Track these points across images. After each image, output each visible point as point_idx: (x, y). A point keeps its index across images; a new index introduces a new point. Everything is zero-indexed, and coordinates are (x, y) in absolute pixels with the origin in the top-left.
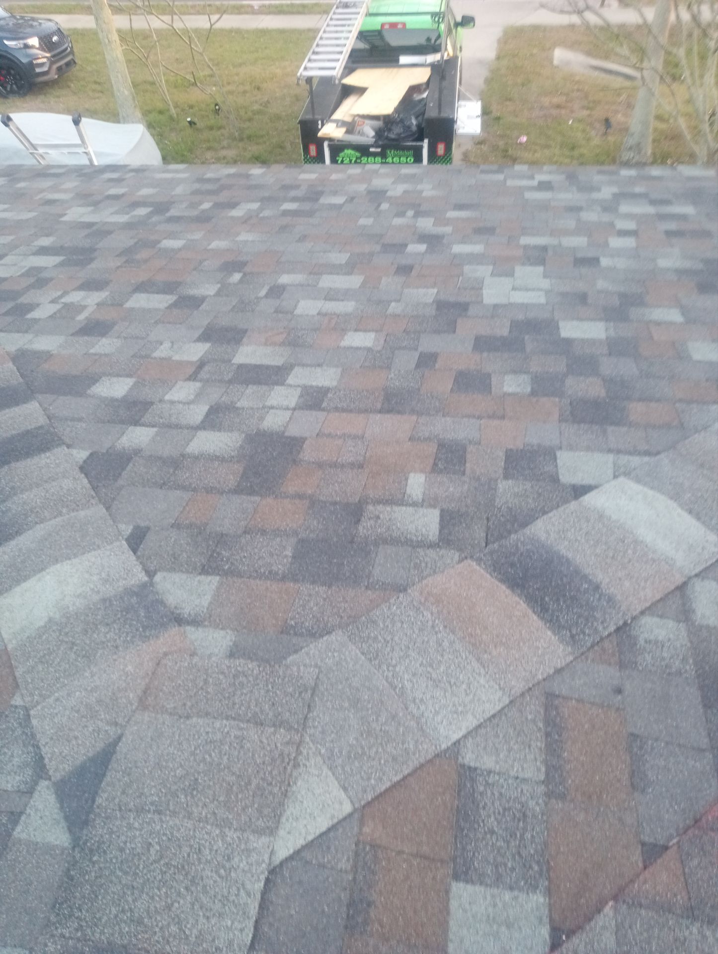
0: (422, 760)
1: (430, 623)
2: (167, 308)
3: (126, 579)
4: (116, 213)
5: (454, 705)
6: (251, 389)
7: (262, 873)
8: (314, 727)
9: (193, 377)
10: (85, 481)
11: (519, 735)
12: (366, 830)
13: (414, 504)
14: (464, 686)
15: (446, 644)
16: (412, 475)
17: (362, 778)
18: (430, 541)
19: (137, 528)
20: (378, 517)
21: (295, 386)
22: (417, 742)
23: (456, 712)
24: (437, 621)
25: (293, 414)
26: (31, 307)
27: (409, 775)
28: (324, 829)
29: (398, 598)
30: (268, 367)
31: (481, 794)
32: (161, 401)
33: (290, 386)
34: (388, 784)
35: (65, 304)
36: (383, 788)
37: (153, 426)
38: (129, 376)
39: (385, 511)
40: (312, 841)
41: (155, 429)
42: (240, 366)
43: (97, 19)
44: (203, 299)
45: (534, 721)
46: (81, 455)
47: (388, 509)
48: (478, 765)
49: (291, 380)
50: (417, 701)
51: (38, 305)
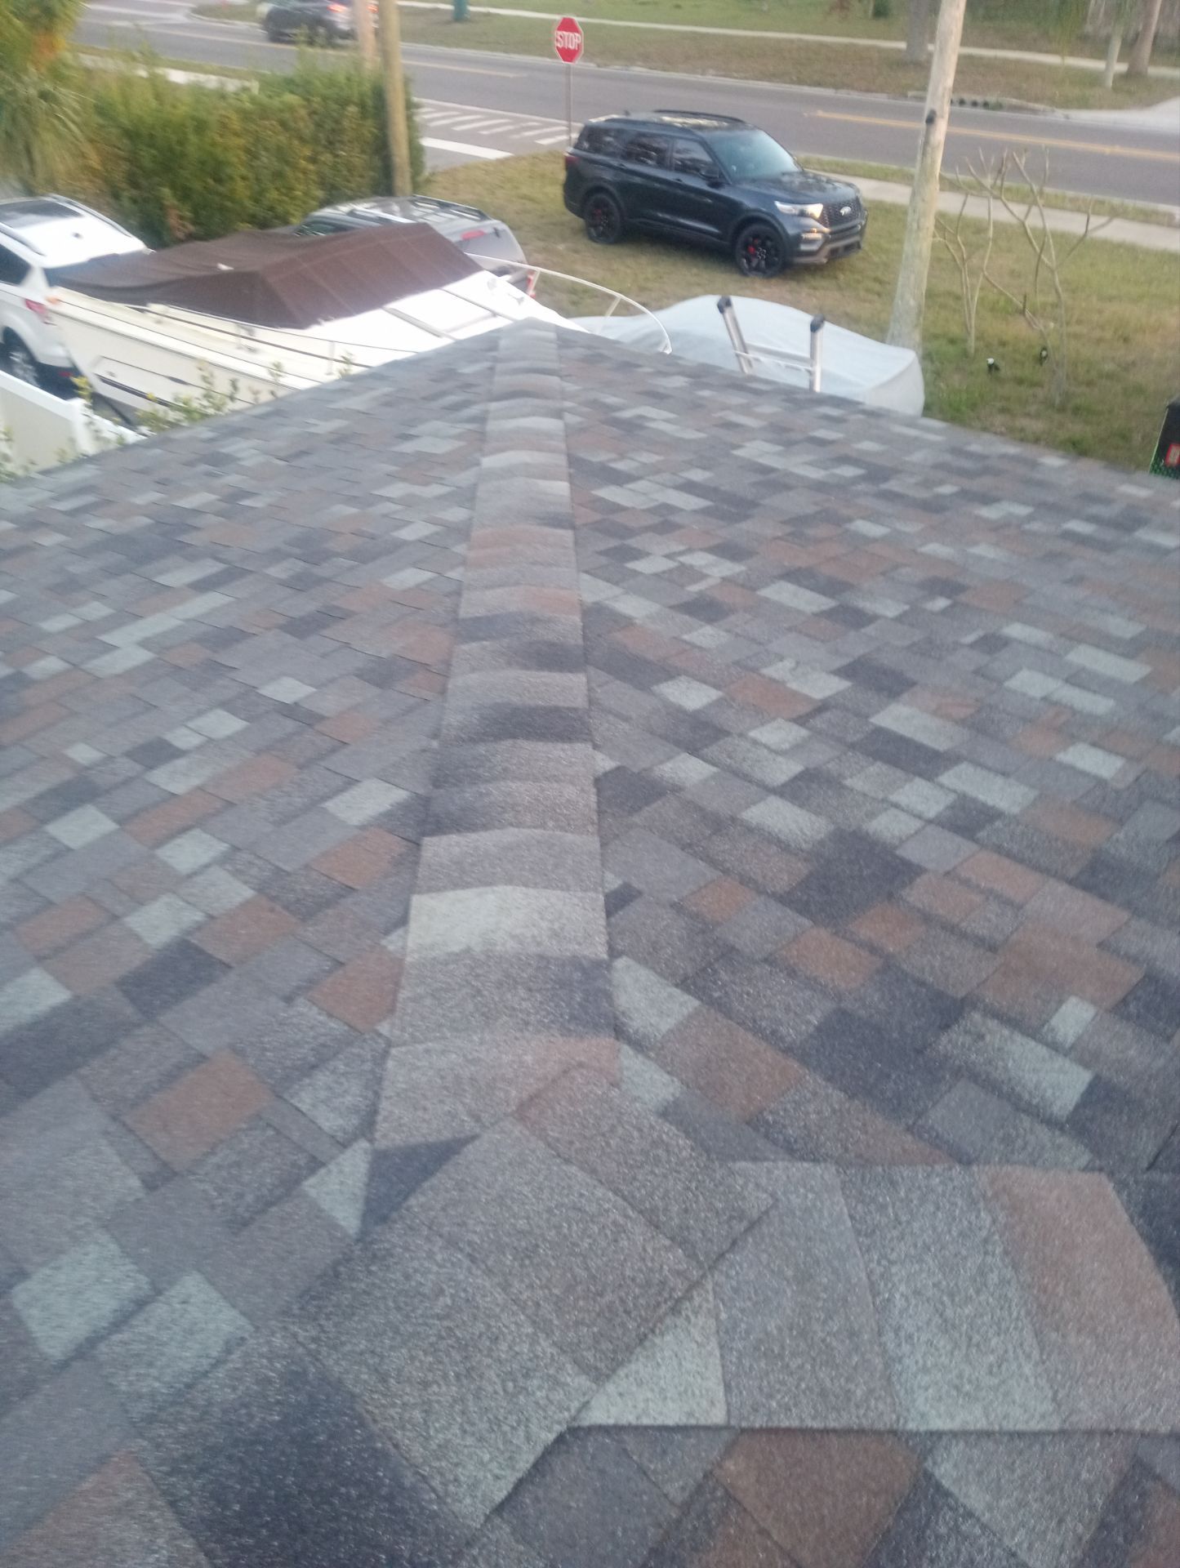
0: (866, 1423)
1: (984, 1233)
2: (815, 615)
3: (579, 944)
4: (810, 464)
5: (960, 1376)
6: (877, 768)
7: (559, 1423)
8: (728, 1276)
9: (801, 721)
10: (593, 798)
11: (1050, 1491)
12: (730, 1465)
13: (1055, 1047)
14: (992, 1358)
15: (993, 1278)
16: (1073, 1000)
17: (760, 1389)
18: (1052, 1114)
19: (626, 886)
20: (981, 1037)
21: (948, 789)
22: (871, 1391)
23: (957, 1388)
24: (997, 1237)
25: (923, 828)
26: (638, 555)
27: (834, 1431)
28: (670, 1422)
29: (950, 1169)
30: (919, 747)
31: (938, 1537)
32: (741, 735)
33: (942, 786)
34: (795, 1424)
35: (682, 564)
36: (785, 1424)
37: (714, 765)
38: (717, 687)
39: (996, 1034)
40: (646, 1428)
41: (715, 769)
42: (879, 731)
43: (914, 194)
44: (873, 618)
45: (1089, 1488)
46: (604, 763)
47: (1006, 1032)
48: (954, 1490)
49: (946, 778)
50: (902, 1334)
51: (648, 554)
